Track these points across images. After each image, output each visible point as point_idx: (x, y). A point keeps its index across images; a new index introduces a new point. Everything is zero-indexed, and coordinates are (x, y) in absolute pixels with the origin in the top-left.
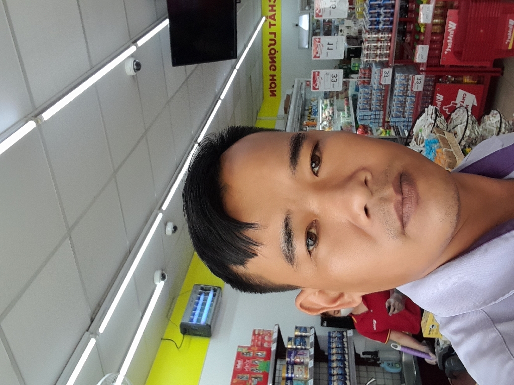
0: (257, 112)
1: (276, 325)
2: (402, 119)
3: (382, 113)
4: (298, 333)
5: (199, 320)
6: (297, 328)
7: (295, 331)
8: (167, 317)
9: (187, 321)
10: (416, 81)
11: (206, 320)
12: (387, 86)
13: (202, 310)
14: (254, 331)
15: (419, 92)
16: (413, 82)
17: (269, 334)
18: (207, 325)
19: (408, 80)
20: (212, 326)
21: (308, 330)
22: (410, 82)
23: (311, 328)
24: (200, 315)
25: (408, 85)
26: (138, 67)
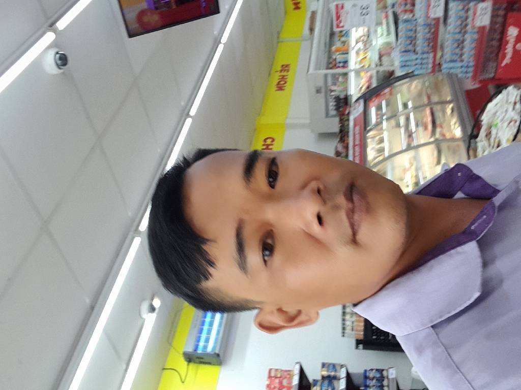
0: (279, 33)
1: (297, 363)
2: (459, 64)
3: (431, 55)
4: (325, 373)
5: (205, 347)
6: (324, 365)
7: (322, 371)
8: (168, 340)
9: (190, 349)
10: (479, 13)
11: (214, 348)
12: (438, 20)
13: (209, 332)
14: (270, 370)
15: (483, 28)
16: (475, 14)
17: (288, 376)
18: (215, 354)
19: (467, 11)
20: (221, 355)
21: (338, 368)
22: (471, 13)
23: (342, 366)
24: (207, 340)
25: (467, 18)
26: (63, 60)
